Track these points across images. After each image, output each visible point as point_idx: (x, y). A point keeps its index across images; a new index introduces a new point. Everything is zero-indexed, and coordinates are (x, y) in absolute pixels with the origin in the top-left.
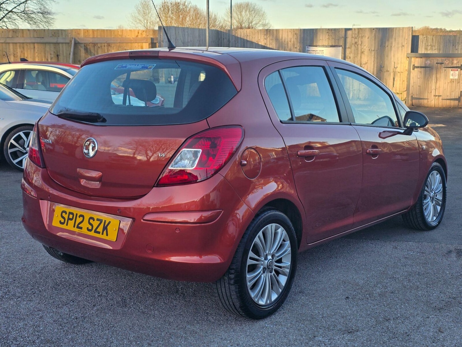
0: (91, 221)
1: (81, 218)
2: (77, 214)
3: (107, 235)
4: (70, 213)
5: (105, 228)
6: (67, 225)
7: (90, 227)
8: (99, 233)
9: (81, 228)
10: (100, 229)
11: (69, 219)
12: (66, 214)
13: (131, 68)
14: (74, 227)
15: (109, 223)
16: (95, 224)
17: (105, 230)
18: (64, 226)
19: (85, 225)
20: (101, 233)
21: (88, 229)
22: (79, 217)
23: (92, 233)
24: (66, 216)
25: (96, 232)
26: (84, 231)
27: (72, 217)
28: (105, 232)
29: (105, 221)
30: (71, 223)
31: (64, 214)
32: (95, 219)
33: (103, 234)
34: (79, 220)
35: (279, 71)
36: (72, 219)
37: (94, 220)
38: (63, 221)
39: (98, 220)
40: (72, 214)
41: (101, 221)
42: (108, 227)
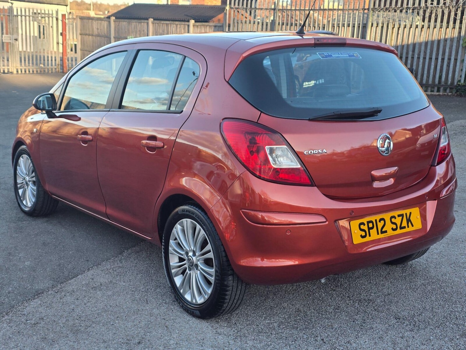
0: (393, 220)
1: (382, 222)
2: (376, 220)
3: (413, 226)
4: (368, 222)
5: (409, 220)
6: (370, 236)
7: (394, 227)
8: (404, 227)
9: (386, 232)
10: (405, 224)
11: (370, 229)
12: (364, 225)
14: (378, 234)
15: (410, 213)
16: (398, 221)
17: (410, 222)
18: (368, 239)
19: (389, 227)
20: (407, 227)
21: (393, 230)
22: (380, 222)
23: (399, 231)
24: (365, 228)
25: (401, 228)
26: (390, 233)
27: (371, 226)
28: (410, 224)
29: (406, 214)
30: (373, 232)
31: (362, 227)
32: (397, 216)
33: (408, 227)
34: (380, 225)
36: (372, 228)
37: (395, 218)
38: (363, 234)
39: (399, 216)
40: (371, 222)
41: (402, 215)
42: (411, 218)
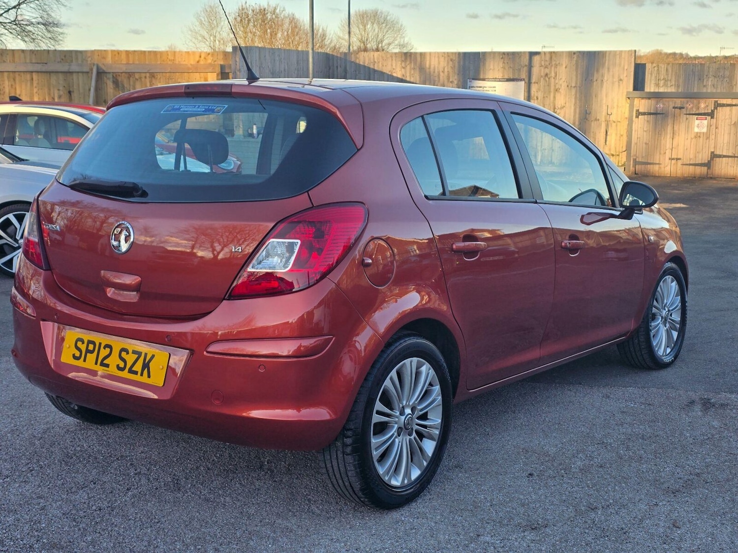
0: (124, 354)
1: (108, 350)
2: (100, 344)
3: (149, 376)
4: (90, 342)
5: (146, 366)
6: (85, 361)
7: (122, 365)
8: (136, 373)
9: (107, 366)
10: (138, 367)
11: (88, 351)
12: (83, 343)
13: (187, 111)
14: (96, 363)
15: (153, 356)
16: (130, 358)
17: (146, 369)
18: (80, 363)
19: (113, 361)
20: (139, 373)
21: (119, 368)
22: (104, 348)
23: (125, 374)
24: (83, 347)
25: (131, 371)
26: (113, 370)
27: (92, 348)
28: (146, 371)
29: (146, 354)
30: (91, 357)
31: (79, 344)
32: (130, 352)
33: (142, 375)
34: (104, 352)
35: (422, 117)
36: (92, 352)
37: (128, 353)
38: (77, 354)
39: (134, 352)
40: (93, 343)
41: (139, 354)
42: (150, 364)
